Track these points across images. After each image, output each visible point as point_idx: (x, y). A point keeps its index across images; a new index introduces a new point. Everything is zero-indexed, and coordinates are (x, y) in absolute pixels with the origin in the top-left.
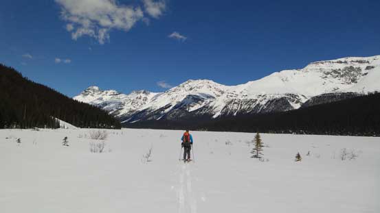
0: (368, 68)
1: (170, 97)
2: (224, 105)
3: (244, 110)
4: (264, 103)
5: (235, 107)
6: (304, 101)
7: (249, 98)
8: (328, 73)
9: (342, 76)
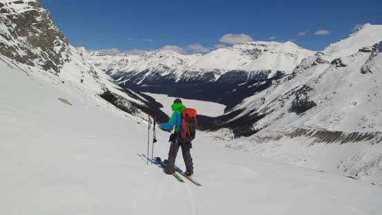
0: (265, 50)
1: (147, 63)
2: (182, 73)
3: (192, 78)
4: (202, 74)
5: (188, 75)
6: (223, 73)
7: (195, 71)
8: (244, 52)
9: (252, 54)
